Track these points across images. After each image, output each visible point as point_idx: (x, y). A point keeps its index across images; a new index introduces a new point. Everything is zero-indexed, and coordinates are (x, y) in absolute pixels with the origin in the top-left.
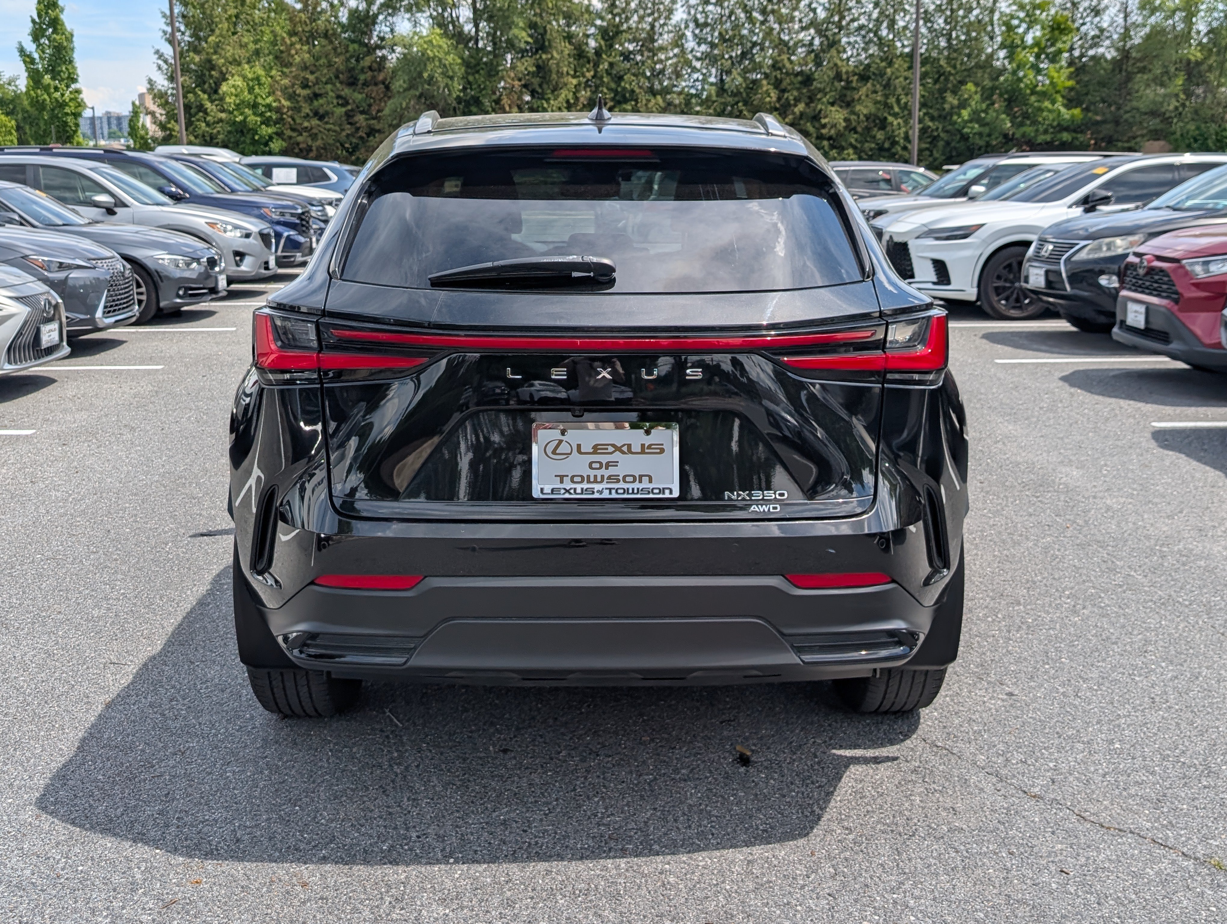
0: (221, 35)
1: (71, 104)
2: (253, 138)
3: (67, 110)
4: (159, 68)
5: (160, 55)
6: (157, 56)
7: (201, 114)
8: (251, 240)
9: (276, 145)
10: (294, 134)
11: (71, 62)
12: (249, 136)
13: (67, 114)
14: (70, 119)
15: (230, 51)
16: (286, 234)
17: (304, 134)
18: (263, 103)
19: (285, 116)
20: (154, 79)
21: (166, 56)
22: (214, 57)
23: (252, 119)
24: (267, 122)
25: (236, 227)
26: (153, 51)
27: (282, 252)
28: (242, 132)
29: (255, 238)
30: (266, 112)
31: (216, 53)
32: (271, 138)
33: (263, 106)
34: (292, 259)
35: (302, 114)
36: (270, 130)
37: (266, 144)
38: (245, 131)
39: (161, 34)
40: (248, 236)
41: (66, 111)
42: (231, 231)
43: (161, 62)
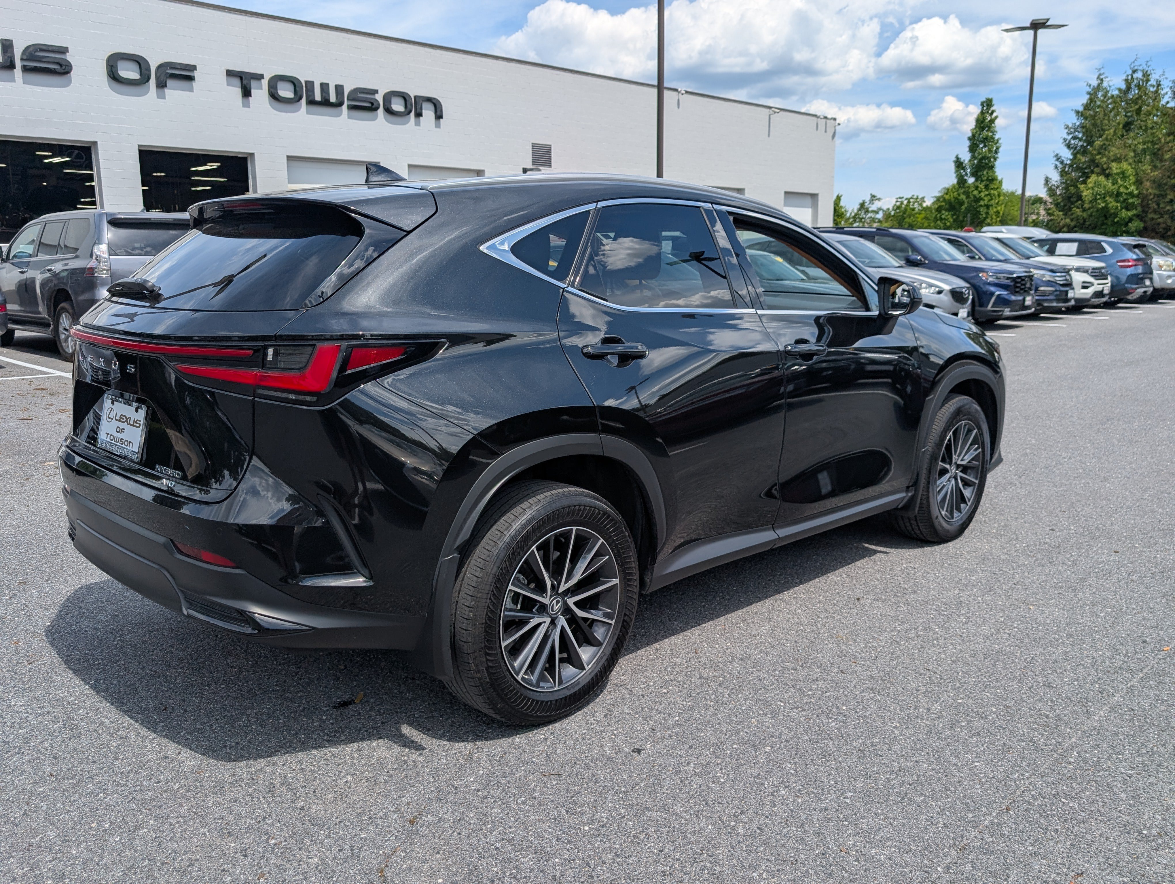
0: (1106, 139)
1: (985, 198)
2: (1113, 221)
3: (982, 203)
4: (1056, 167)
5: (1058, 158)
6: (1055, 159)
7: (1079, 202)
8: (942, 295)
9: (1134, 225)
10: (1156, 217)
11: (992, 167)
12: (1110, 219)
13: (981, 206)
14: (983, 210)
15: (1114, 151)
16: (997, 293)
17: (1166, 216)
18: (1126, 191)
19: (1150, 202)
20: (1050, 177)
21: (1063, 158)
22: (1098, 157)
23: (1112, 204)
24: (1128, 207)
25: (931, 285)
26: (1053, 155)
27: (992, 307)
28: (1105, 216)
29: (946, 295)
30: (1128, 199)
31: (1099, 153)
32: (1131, 220)
33: (1126, 194)
34: (1000, 313)
35: (1167, 200)
36: (1130, 214)
37: (1126, 225)
38: (1108, 215)
39: (1062, 141)
40: (940, 292)
41: (980, 204)
42: (926, 288)
43: (1058, 163)
